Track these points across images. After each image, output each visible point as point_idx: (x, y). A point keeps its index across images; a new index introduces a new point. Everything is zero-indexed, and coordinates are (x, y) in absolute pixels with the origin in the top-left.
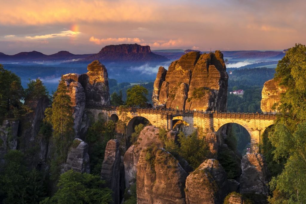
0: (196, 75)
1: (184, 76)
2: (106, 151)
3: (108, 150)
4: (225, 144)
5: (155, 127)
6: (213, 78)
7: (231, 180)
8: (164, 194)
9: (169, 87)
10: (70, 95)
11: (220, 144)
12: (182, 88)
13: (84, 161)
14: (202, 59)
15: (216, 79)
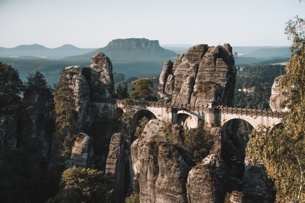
0: (203, 69)
1: (190, 69)
2: (110, 145)
3: (113, 144)
4: (230, 141)
5: (160, 121)
6: (220, 72)
7: (233, 178)
8: (166, 188)
9: (175, 81)
10: (73, 88)
11: (225, 140)
12: (188, 82)
13: (88, 156)
14: (209, 52)
15: (223, 73)
